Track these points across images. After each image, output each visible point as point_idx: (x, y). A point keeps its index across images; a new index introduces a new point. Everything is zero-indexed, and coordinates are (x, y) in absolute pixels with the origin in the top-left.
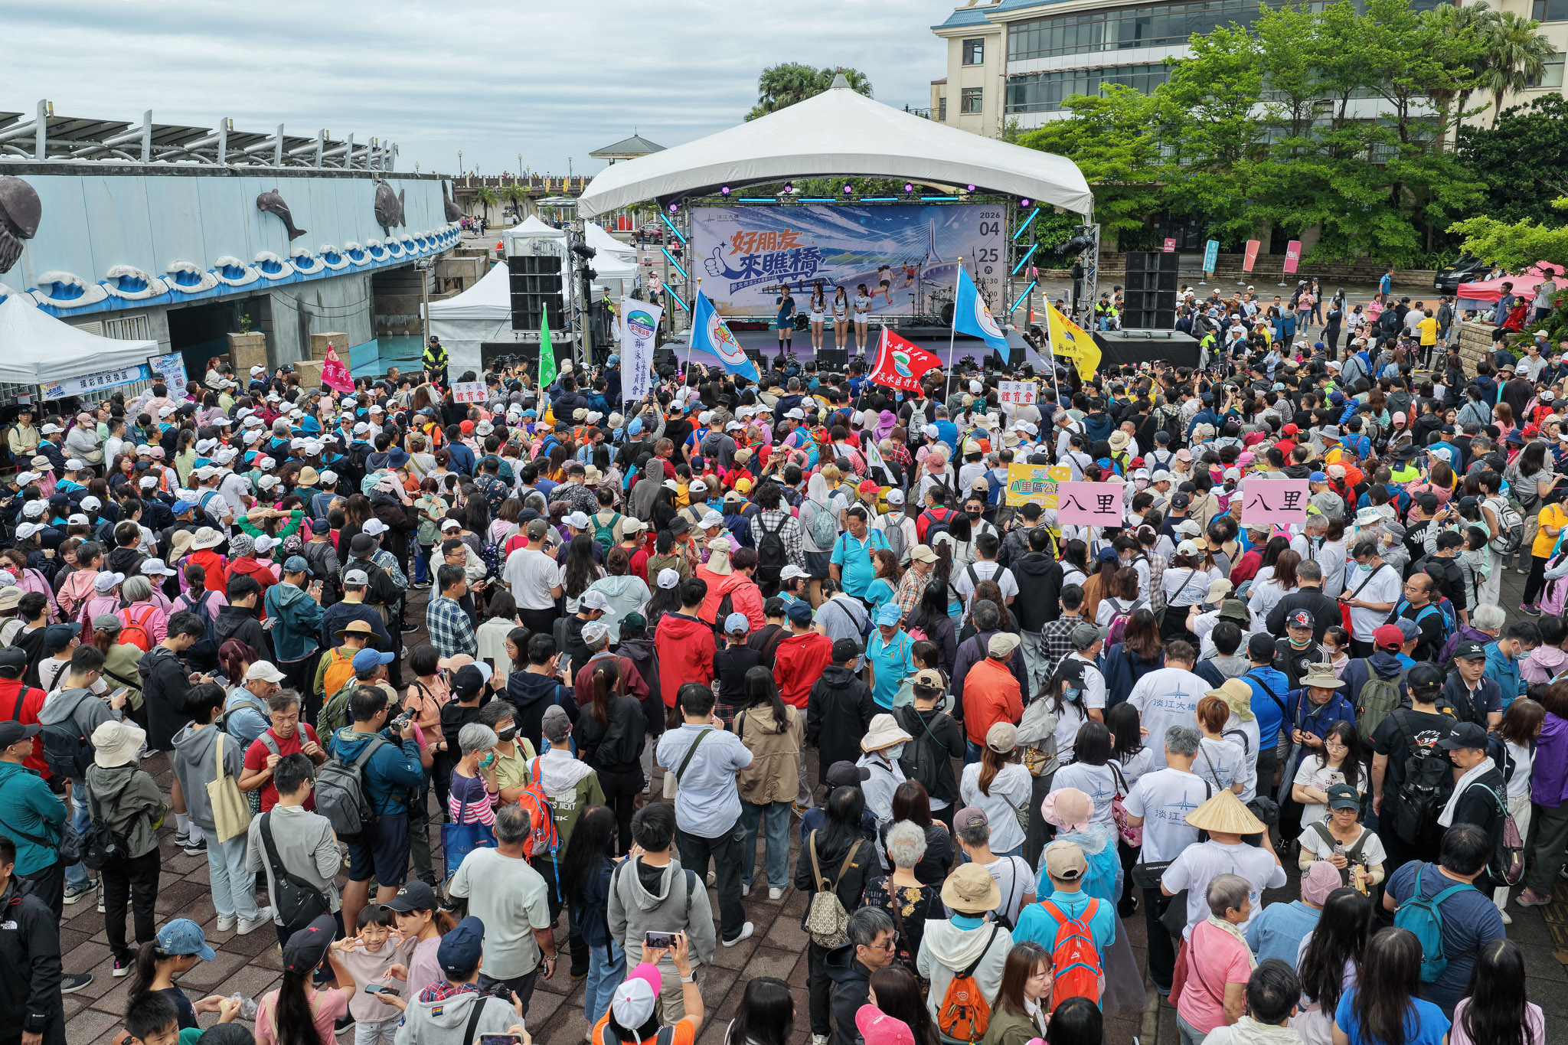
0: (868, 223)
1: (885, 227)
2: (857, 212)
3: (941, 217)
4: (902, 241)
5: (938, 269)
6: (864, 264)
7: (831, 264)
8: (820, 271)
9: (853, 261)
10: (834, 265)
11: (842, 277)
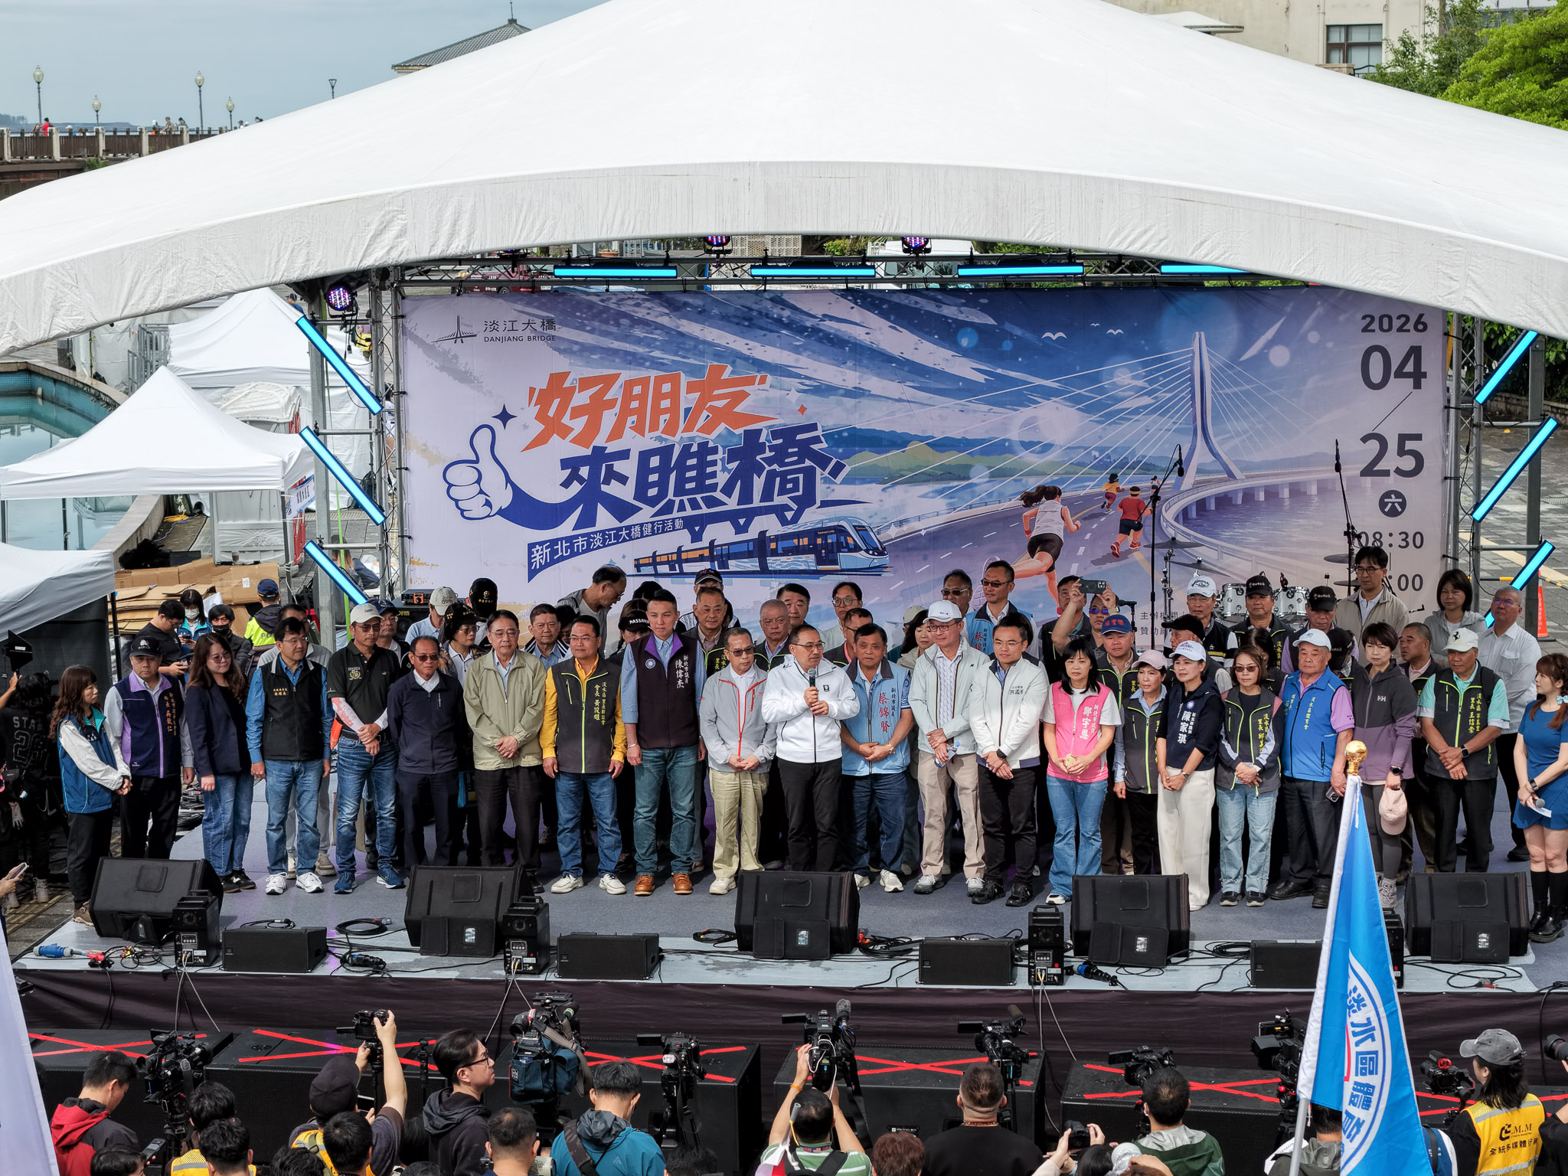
0: (988, 345)
1: (1043, 360)
2: (949, 311)
3: (1231, 330)
4: (1102, 408)
5: (1223, 500)
6: (973, 481)
7: (864, 481)
8: (825, 504)
9: (939, 473)
10: (873, 485)
11: (901, 523)
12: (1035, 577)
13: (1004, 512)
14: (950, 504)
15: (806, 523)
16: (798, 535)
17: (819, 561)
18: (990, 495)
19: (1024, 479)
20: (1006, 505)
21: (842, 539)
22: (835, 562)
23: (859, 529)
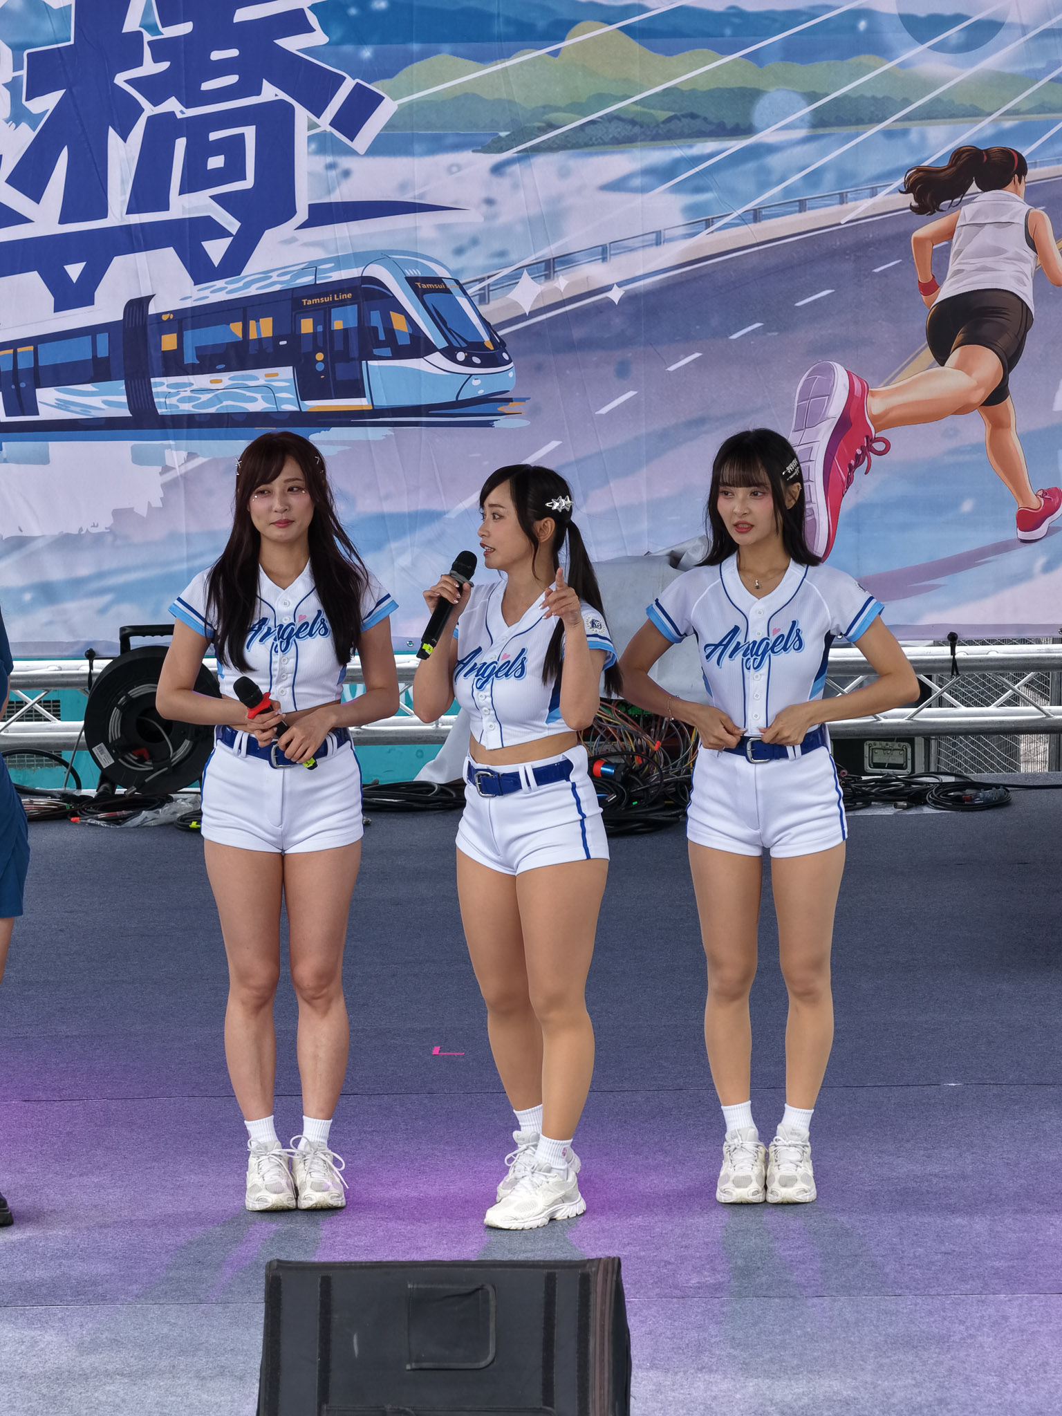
6: (766, 136)
7: (437, 145)
8: (323, 215)
9: (662, 115)
10: (466, 156)
11: (548, 268)
12: (948, 422)
13: (856, 226)
14: (690, 209)
15: (266, 275)
16: (244, 309)
17: (308, 387)
18: (814, 178)
19: (915, 130)
20: (861, 207)
21: (375, 319)
22: (356, 389)
23: (425, 287)
